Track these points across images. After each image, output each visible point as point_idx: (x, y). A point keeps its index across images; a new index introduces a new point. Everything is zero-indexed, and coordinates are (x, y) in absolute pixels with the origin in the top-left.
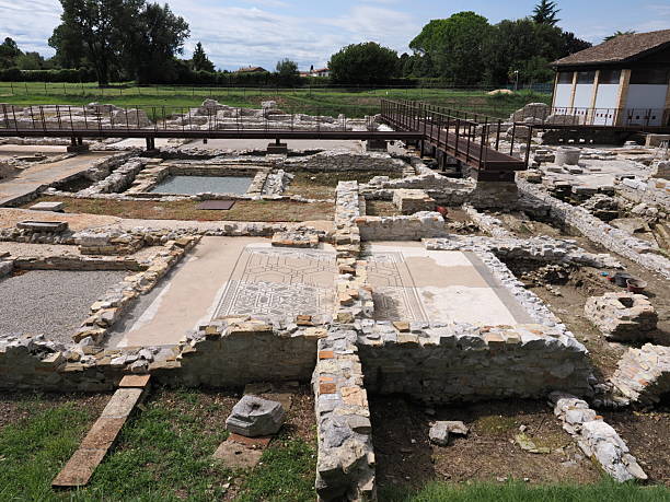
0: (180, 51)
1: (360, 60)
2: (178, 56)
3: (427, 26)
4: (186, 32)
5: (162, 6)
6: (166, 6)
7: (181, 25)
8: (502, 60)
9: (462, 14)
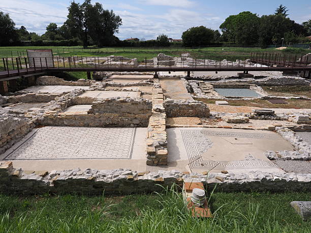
0: (117, 31)
1: (197, 34)
2: (115, 35)
3: (228, 18)
4: (120, 22)
5: (110, 11)
6: (112, 11)
7: (118, 19)
8: (269, 34)
9: (244, 12)
